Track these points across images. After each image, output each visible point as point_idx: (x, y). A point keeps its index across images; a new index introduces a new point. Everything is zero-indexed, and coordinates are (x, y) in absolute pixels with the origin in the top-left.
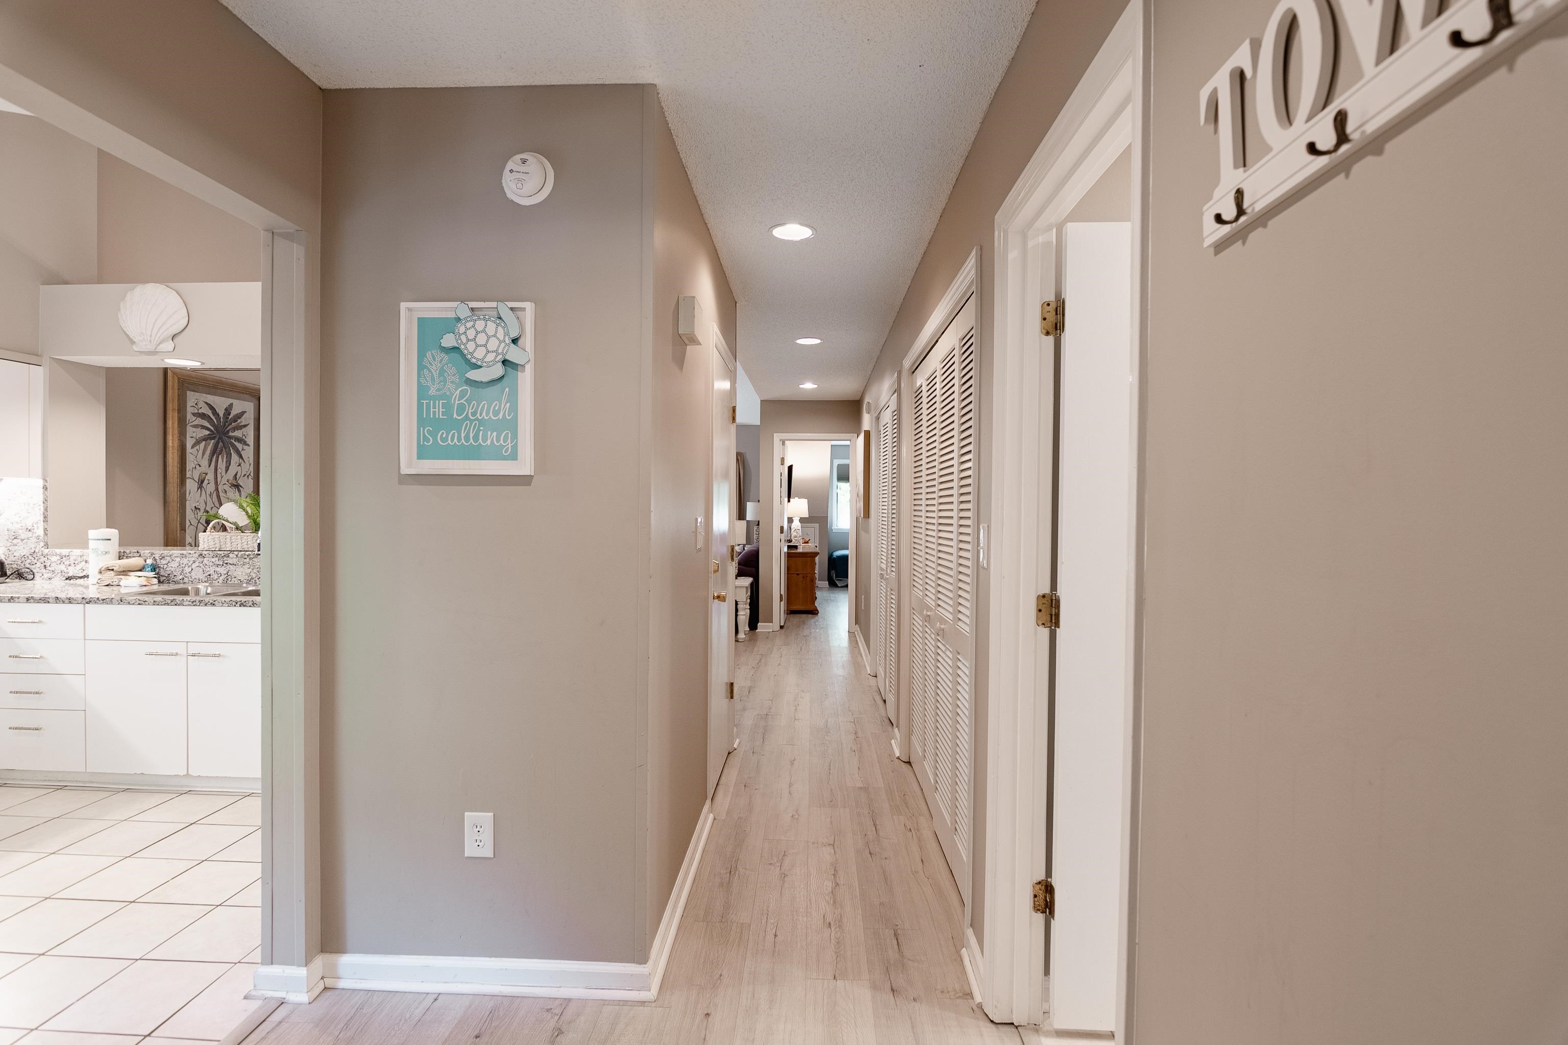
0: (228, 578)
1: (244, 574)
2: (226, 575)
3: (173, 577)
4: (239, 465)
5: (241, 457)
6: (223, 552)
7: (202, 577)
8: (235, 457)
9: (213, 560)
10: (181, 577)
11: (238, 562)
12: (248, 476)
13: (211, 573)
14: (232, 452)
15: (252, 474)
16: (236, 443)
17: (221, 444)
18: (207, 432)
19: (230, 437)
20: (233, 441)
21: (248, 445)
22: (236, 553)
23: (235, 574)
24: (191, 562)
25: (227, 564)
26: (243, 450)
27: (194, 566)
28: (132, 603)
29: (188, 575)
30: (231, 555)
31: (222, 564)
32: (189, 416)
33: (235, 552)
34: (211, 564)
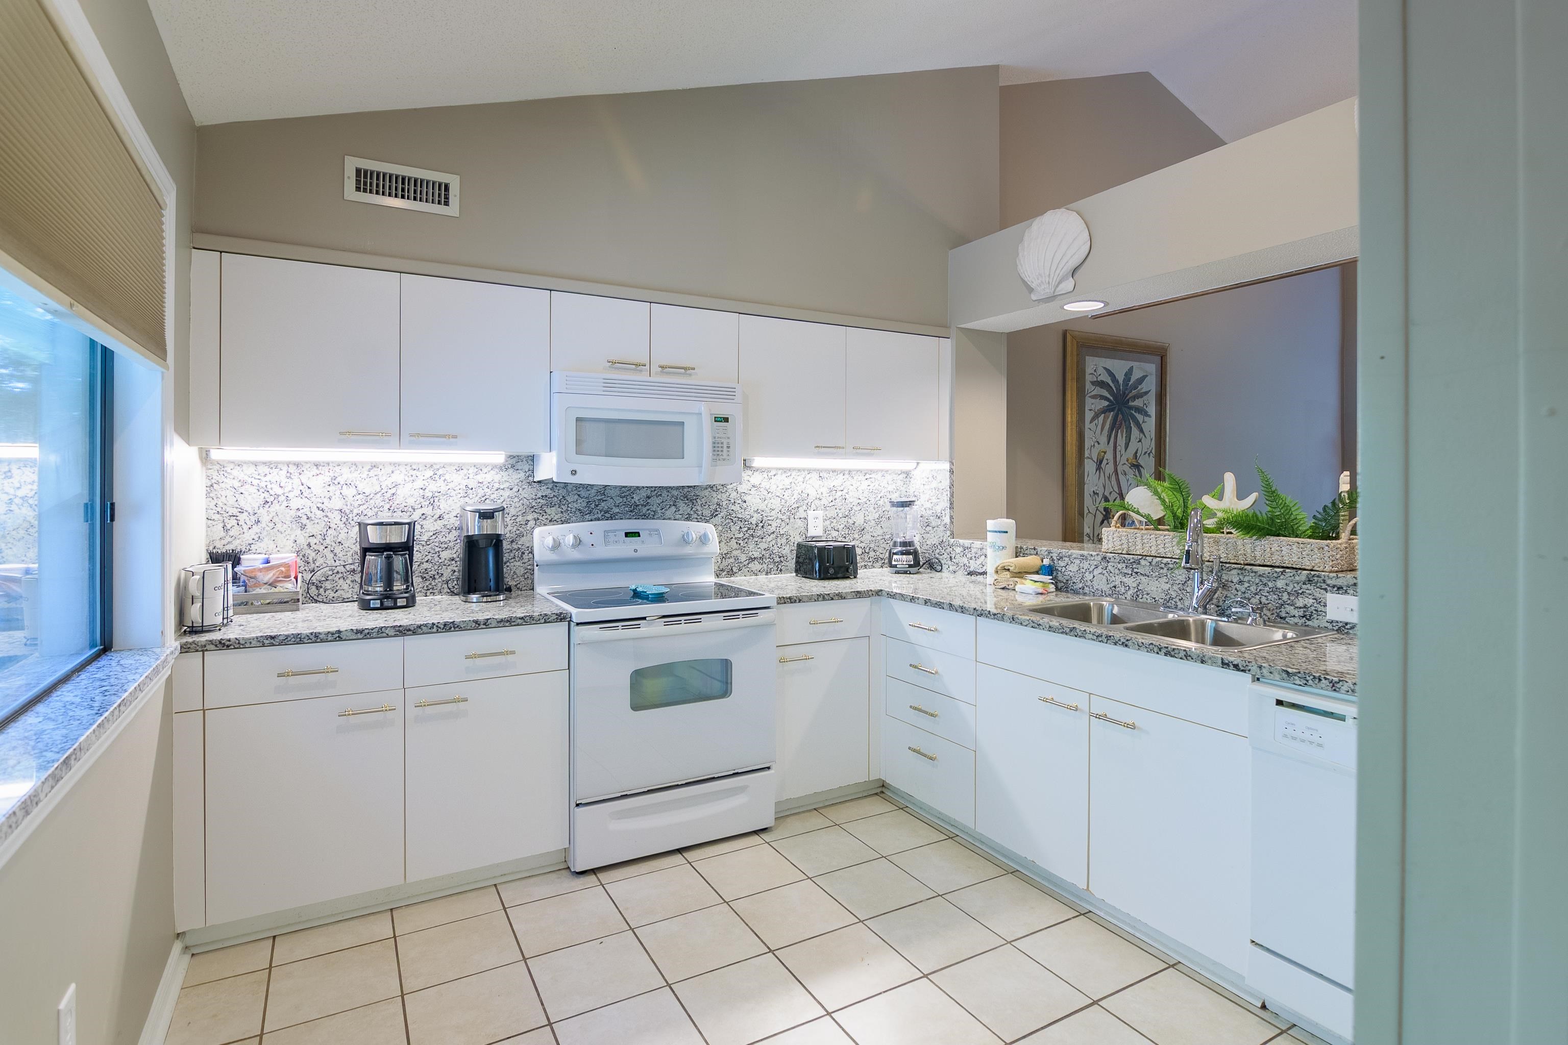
0: (1138, 593)
1: (1160, 590)
2: (1136, 590)
3: (1072, 584)
4: (1140, 441)
5: (1141, 431)
6: (1131, 556)
7: (1106, 588)
8: (1134, 431)
9: (1120, 566)
10: (1081, 585)
11: (1152, 573)
12: (1149, 454)
13: (1116, 583)
14: (1132, 425)
15: (1153, 451)
16: (1137, 415)
17: (1120, 416)
18: (1106, 403)
19: (1131, 408)
20: (1133, 412)
21: (1149, 416)
22: (1150, 559)
23: (1148, 589)
24: (1093, 567)
25: (1137, 573)
26: (1144, 422)
27: (1096, 572)
28: (1025, 624)
29: (1089, 583)
30: (1143, 562)
31: (1130, 573)
32: (1088, 386)
33: (1148, 558)
34: (1117, 571)
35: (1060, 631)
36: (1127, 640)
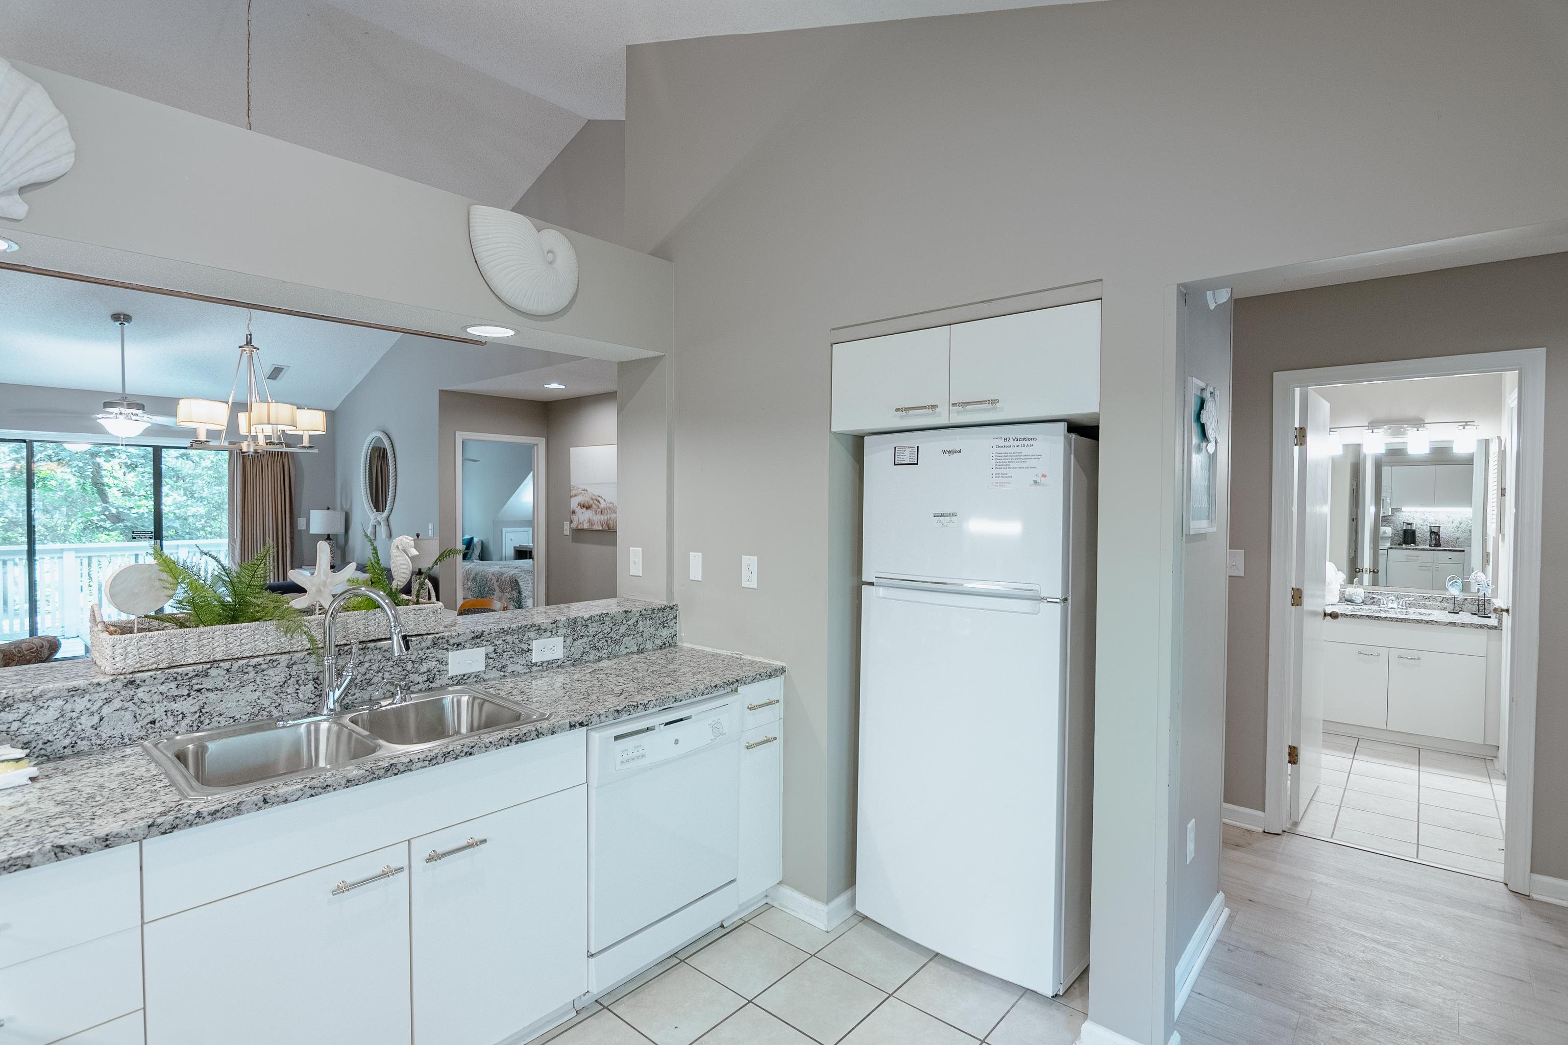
0: (202, 718)
1: (242, 703)
2: (198, 714)
3: (41, 746)
6: (191, 668)
7: (135, 730)
9: (163, 688)
10: (67, 742)
11: (228, 684)
13: (156, 716)
22: (226, 665)
23: (221, 708)
24: (100, 703)
25: (199, 691)
27: (106, 711)
29: (90, 732)
30: (213, 672)
31: (186, 692)
33: (222, 664)
34: (156, 697)
35: (368, 779)
36: (472, 747)
